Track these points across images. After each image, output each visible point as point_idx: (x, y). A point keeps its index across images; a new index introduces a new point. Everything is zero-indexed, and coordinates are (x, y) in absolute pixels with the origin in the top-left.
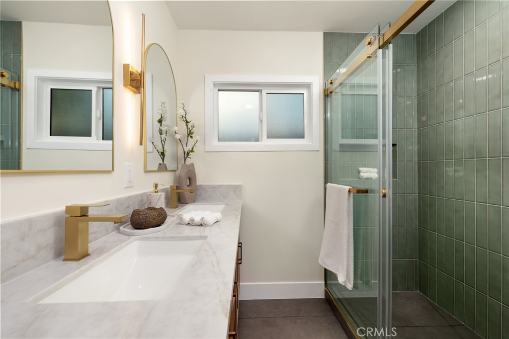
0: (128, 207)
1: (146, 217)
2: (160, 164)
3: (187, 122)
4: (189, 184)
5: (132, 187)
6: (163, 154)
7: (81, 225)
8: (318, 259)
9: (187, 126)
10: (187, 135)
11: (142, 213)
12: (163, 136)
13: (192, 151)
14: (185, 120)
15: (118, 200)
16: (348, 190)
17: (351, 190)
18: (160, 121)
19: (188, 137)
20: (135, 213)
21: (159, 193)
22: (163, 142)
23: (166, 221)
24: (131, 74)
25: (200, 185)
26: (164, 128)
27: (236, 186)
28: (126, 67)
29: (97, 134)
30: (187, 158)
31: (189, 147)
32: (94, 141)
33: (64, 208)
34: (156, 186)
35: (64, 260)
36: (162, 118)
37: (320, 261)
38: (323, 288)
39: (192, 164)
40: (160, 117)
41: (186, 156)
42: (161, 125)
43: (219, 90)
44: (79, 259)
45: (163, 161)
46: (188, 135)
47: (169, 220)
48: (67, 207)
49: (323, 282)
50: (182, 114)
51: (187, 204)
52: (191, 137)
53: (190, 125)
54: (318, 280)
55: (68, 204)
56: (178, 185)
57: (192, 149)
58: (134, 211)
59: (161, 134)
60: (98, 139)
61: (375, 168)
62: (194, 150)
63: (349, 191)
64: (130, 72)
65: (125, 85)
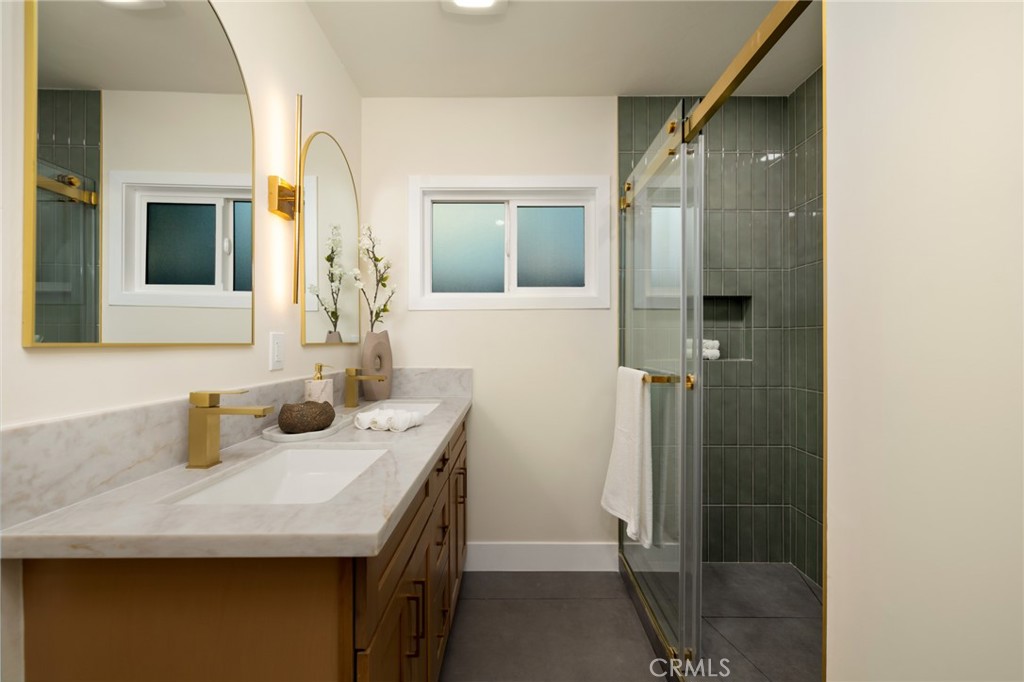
0: (275, 401)
1: (302, 415)
2: (330, 332)
3: (376, 260)
4: (378, 367)
5: (282, 369)
6: (335, 315)
7: (210, 420)
8: (601, 498)
9: (376, 266)
10: (375, 283)
11: (296, 409)
12: (336, 284)
13: (385, 310)
14: (372, 256)
15: (260, 389)
16: (641, 377)
17: (647, 378)
18: (330, 259)
19: (378, 285)
20: (286, 409)
21: (324, 381)
22: (335, 294)
23: (333, 423)
24: (281, 189)
25: (400, 370)
26: (336, 271)
27: (460, 370)
28: (272, 180)
29: (224, 281)
30: (377, 323)
31: (380, 304)
32: (220, 292)
33: (188, 396)
34: (320, 368)
35: (187, 467)
36: (333, 252)
37: (603, 503)
38: (616, 554)
39: (385, 334)
40: (330, 252)
41: (374, 318)
42: (332, 266)
43: (434, 202)
44: (208, 466)
45: (335, 326)
46: (378, 282)
47: (337, 422)
48: (191, 394)
49: (617, 543)
50: (367, 247)
51: (375, 400)
52: (384, 285)
53: (381, 265)
54: (608, 540)
55: (194, 391)
56: (359, 368)
57: (385, 306)
58: (284, 406)
59: (332, 281)
60: (225, 289)
61: (716, 339)
62: (388, 307)
63: (644, 379)
64: (279, 187)
65: (270, 209)
